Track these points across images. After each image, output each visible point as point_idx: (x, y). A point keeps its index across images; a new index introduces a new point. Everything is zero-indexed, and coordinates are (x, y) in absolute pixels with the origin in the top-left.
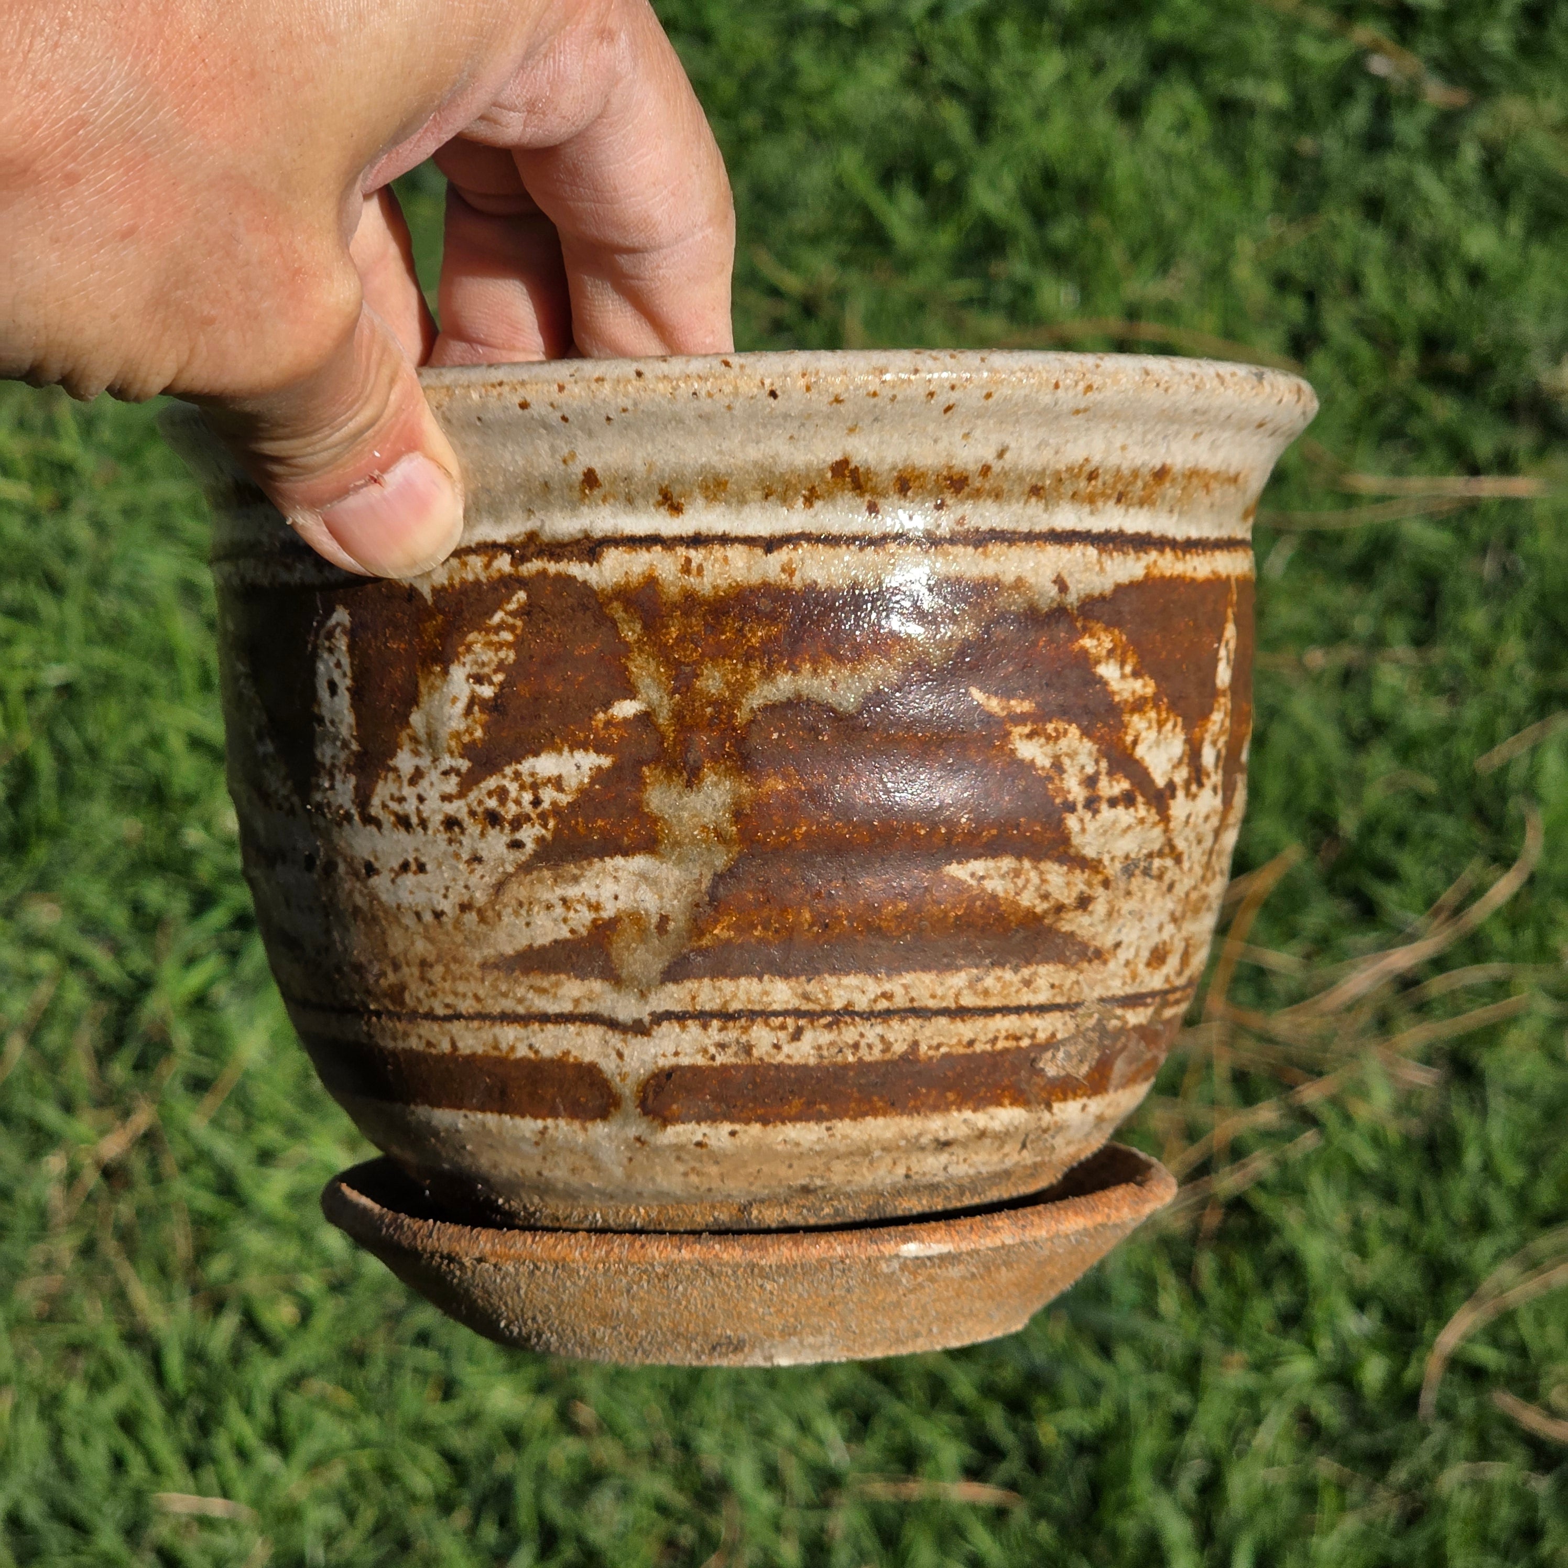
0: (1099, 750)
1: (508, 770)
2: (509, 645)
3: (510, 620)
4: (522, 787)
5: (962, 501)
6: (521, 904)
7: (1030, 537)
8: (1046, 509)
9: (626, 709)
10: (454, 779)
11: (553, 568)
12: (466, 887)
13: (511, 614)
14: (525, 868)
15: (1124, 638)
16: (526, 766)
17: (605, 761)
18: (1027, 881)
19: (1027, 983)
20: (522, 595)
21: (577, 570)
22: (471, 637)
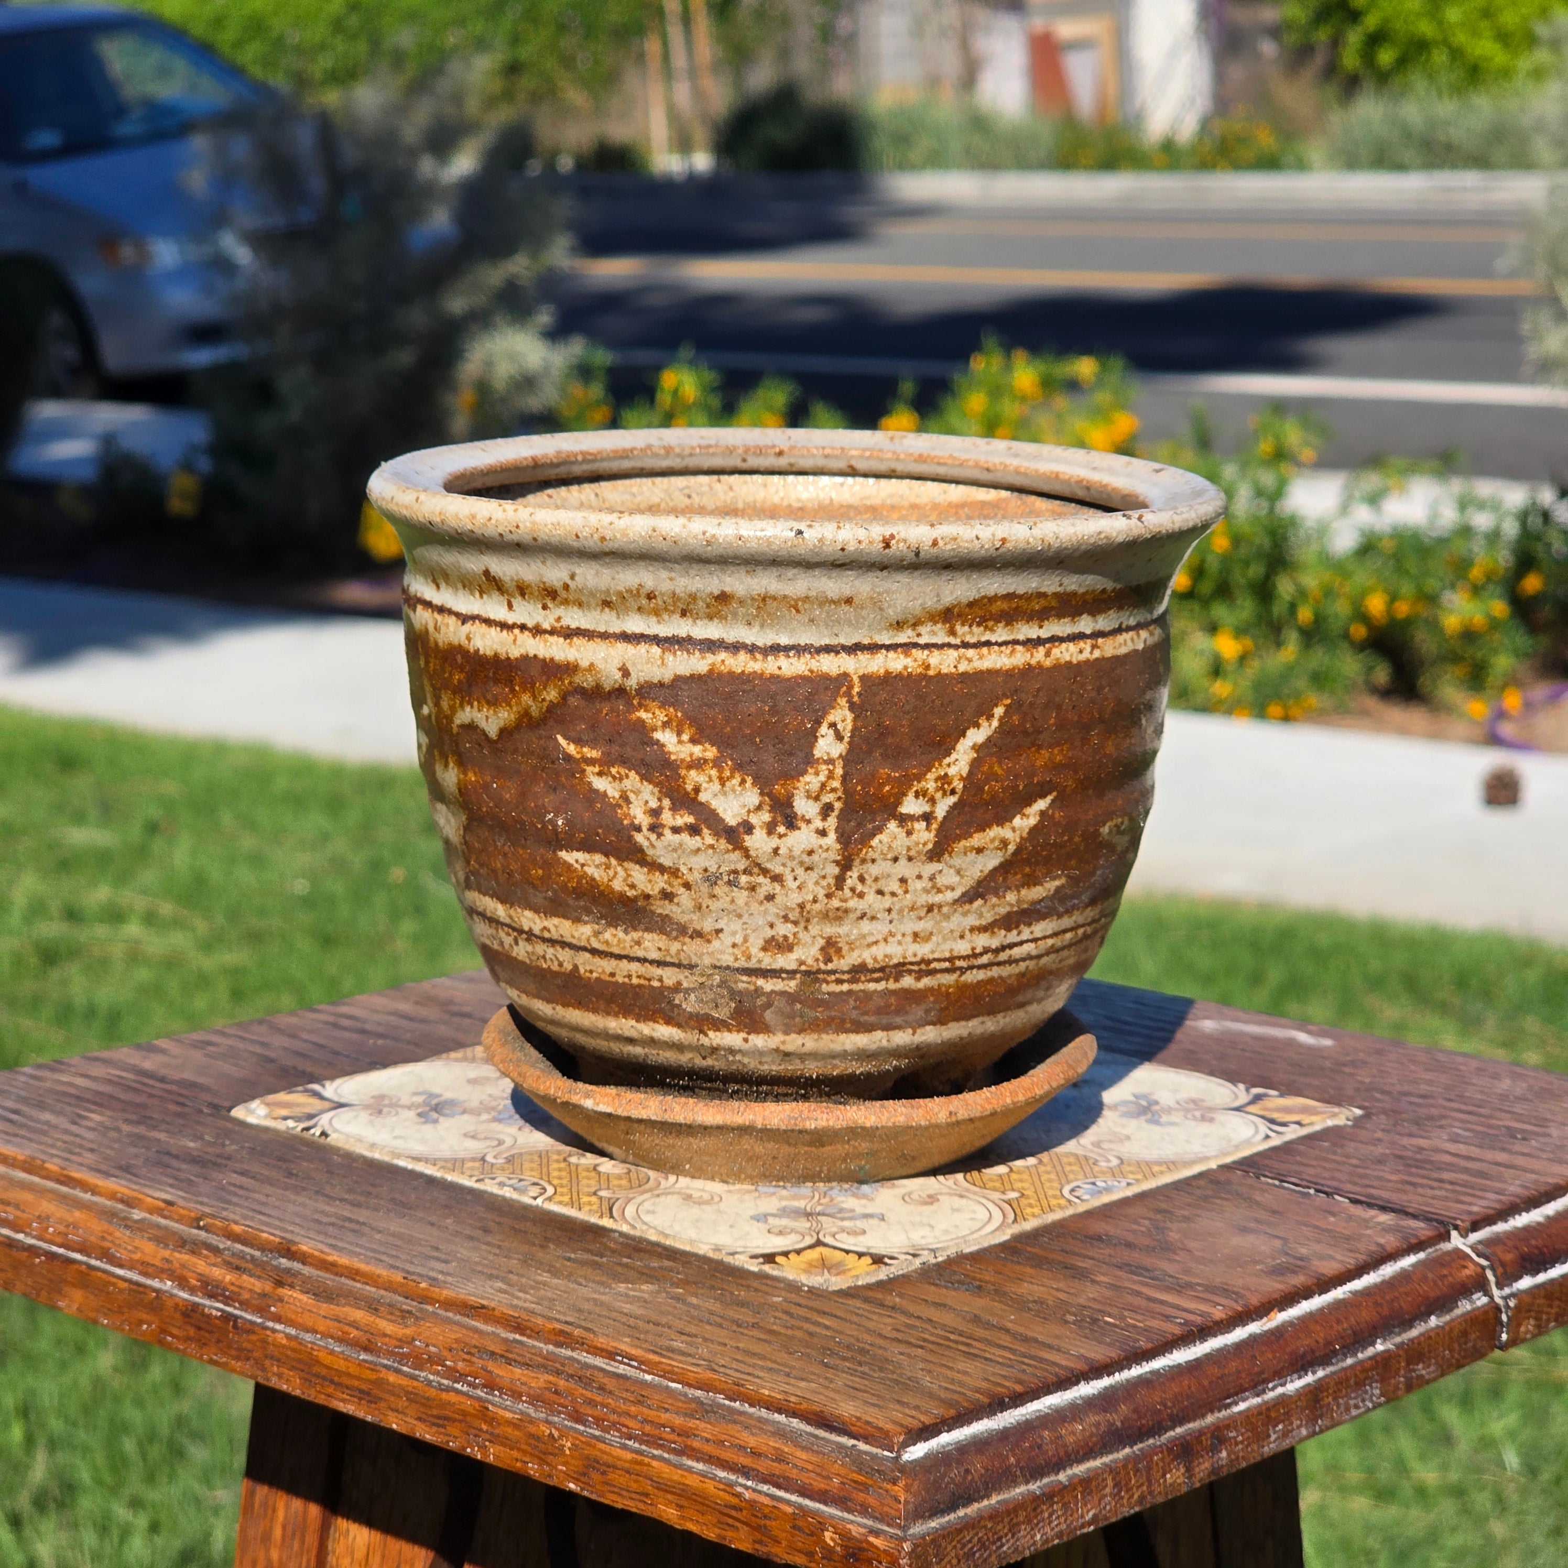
0: (660, 792)
5: (558, 606)
7: (605, 636)
8: (618, 618)
15: (679, 714)
18: (616, 873)
19: (638, 943)
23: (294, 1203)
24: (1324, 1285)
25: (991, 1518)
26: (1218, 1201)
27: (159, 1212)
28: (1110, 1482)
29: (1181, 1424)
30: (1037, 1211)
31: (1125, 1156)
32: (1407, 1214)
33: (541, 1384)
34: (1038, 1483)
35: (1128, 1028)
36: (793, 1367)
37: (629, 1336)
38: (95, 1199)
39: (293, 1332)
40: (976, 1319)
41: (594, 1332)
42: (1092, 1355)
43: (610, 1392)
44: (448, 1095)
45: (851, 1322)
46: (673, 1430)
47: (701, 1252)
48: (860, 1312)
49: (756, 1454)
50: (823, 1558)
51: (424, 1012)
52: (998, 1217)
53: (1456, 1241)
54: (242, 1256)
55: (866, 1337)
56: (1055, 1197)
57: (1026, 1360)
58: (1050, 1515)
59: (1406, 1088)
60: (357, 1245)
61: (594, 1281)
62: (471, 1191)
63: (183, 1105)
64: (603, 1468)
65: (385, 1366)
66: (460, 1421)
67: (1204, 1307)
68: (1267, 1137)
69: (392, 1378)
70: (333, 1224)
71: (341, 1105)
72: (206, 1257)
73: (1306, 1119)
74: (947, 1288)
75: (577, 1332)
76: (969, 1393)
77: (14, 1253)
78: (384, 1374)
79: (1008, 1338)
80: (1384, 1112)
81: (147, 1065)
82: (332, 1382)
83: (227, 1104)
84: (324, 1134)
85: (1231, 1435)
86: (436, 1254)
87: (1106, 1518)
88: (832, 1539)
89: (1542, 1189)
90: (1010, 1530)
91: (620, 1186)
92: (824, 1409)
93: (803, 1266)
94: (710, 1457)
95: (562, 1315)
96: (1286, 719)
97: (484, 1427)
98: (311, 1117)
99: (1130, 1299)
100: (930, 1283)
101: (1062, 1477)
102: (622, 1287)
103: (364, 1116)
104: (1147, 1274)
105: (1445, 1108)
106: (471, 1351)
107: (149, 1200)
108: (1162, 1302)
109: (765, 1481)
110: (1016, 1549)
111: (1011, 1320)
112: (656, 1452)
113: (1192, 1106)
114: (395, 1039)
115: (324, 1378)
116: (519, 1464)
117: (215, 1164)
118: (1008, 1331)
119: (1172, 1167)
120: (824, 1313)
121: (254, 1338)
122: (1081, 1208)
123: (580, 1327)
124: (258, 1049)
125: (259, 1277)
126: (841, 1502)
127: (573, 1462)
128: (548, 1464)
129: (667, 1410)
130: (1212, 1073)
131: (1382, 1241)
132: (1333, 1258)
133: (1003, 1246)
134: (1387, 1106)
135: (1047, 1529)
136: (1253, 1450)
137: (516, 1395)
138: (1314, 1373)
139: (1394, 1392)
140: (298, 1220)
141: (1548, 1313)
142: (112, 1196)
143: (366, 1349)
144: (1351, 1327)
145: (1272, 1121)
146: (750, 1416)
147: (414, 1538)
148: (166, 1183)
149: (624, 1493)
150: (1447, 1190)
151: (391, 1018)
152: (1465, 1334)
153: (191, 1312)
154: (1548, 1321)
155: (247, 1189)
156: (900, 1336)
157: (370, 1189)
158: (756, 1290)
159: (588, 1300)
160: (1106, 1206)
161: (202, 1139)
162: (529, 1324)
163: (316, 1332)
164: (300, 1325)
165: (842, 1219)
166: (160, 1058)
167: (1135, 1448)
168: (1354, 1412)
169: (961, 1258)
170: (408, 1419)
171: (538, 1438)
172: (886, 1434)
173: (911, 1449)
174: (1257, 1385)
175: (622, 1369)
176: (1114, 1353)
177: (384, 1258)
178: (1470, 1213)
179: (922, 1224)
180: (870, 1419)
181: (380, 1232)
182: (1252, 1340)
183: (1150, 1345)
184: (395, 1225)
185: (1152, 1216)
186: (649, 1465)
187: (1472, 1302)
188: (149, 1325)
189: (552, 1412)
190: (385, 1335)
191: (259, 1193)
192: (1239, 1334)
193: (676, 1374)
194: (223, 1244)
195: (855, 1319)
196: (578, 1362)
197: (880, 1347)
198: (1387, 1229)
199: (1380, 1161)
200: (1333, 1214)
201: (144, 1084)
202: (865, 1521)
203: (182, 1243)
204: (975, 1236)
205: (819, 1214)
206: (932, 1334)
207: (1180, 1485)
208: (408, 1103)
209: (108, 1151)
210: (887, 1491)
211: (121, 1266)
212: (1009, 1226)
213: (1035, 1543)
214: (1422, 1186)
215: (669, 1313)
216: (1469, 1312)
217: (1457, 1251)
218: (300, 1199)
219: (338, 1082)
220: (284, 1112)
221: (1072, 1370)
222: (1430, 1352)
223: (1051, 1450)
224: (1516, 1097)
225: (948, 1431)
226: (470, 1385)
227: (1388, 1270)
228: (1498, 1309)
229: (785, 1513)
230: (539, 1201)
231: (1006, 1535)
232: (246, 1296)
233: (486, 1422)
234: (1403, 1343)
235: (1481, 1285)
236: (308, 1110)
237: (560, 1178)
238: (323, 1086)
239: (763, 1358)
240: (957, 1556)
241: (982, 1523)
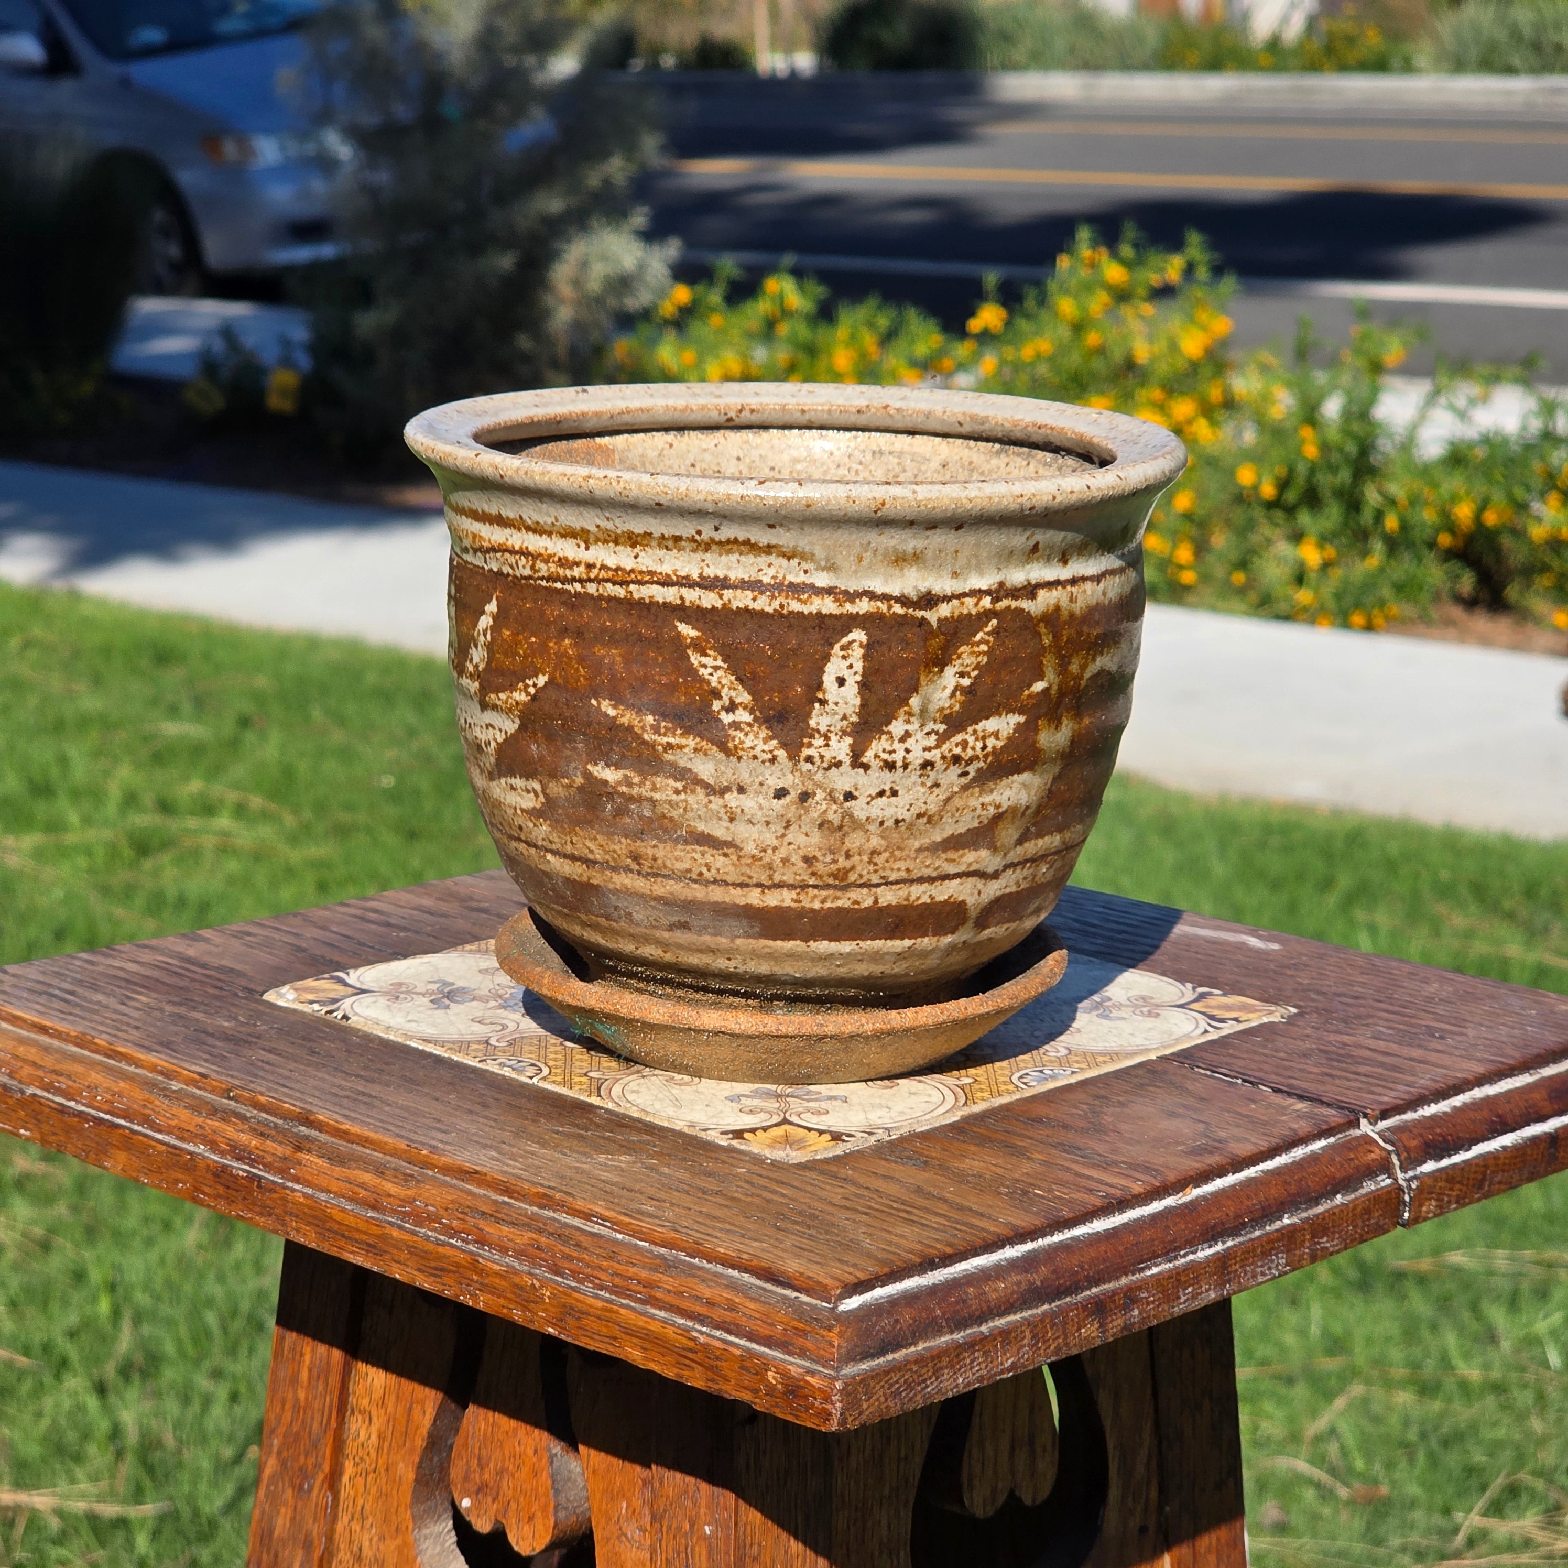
1: (970, 729)
2: (984, 653)
3: (987, 638)
4: (977, 739)
6: (958, 810)
9: (1039, 686)
10: (934, 737)
11: (1014, 604)
12: (925, 803)
13: (988, 634)
14: (965, 788)
16: (980, 727)
17: (1022, 719)
20: (994, 622)
21: (1025, 604)
22: (962, 649)
23: (315, 1077)
24: (1238, 1165)
25: (916, 1362)
26: (1152, 1089)
27: (193, 1083)
28: (1027, 1333)
29: (1097, 1285)
30: (986, 1095)
31: (1074, 1047)
32: (1322, 1102)
33: (525, 1240)
34: (962, 1334)
35: (1093, 930)
36: (749, 1229)
37: (604, 1200)
38: (138, 1071)
39: (310, 1191)
40: (919, 1190)
41: (573, 1196)
42: (1018, 1222)
43: (586, 1249)
44: (460, 984)
45: (806, 1192)
46: (639, 1283)
47: (677, 1128)
48: (816, 1182)
49: (711, 1304)
50: (766, 1395)
51: (444, 907)
52: (950, 1099)
53: (1365, 1127)
54: (266, 1124)
55: (818, 1205)
56: (1005, 1083)
57: (958, 1226)
58: (972, 1362)
59: (1342, 989)
60: (368, 1116)
61: (577, 1152)
62: (474, 1070)
63: (221, 989)
64: (577, 1315)
65: (390, 1223)
66: (454, 1272)
67: (1124, 1182)
68: (1206, 1032)
69: (395, 1233)
70: (348, 1097)
71: (363, 991)
72: (235, 1124)
73: (1243, 1016)
74: (896, 1162)
75: (558, 1196)
76: (903, 1254)
77: (66, 1118)
78: (388, 1230)
79: (945, 1207)
80: (1317, 1010)
81: (191, 952)
82: (343, 1236)
83: (259, 989)
84: (345, 1017)
85: (1143, 1295)
86: (438, 1125)
87: (1024, 1366)
88: (774, 1378)
89: (1450, 1083)
90: (934, 1374)
91: (609, 1068)
92: (772, 1265)
93: (768, 1141)
94: (671, 1306)
95: (546, 1181)
96: (1369, 628)
97: (475, 1277)
98: (334, 1001)
99: (1060, 1174)
100: (881, 1158)
101: (984, 1328)
102: (602, 1158)
103: (382, 1001)
104: (1078, 1153)
105: (1372, 1007)
106: (467, 1211)
107: (186, 1072)
108: (1089, 1178)
109: (718, 1327)
110: (940, 1391)
111: (950, 1191)
112: (624, 1301)
113: (1141, 1002)
114: (416, 932)
115: (336, 1233)
116: (505, 1311)
117: (246, 1042)
118: (945, 1201)
119: (1115, 1057)
120: (783, 1183)
121: (275, 1196)
122: (1028, 1093)
123: (561, 1191)
124: (291, 940)
125: (281, 1143)
126: (784, 1346)
127: (552, 1309)
128: (530, 1311)
129: (635, 1265)
130: (1164, 974)
131: (1295, 1126)
132: (1248, 1140)
133: (952, 1126)
134: (1320, 1005)
135: (969, 1374)
136: (1163, 1310)
137: (504, 1250)
138: (1224, 1243)
139: (1299, 1261)
140: (317, 1093)
141: (1448, 1196)
142: (153, 1068)
143: (374, 1208)
144: (1260, 1202)
145: (1212, 1018)
146: (707, 1271)
147: (424, 1381)
148: (201, 1058)
149: (596, 1337)
150: (1361, 1082)
151: (415, 912)
152: (1368, 1211)
153: (221, 1173)
154: (1449, 1202)
155: (273, 1065)
156: (848, 1204)
157: (384, 1067)
158: (723, 1162)
159: (570, 1168)
160: (1050, 1091)
161: (236, 1019)
162: (518, 1188)
163: (330, 1192)
164: (316, 1185)
165: (808, 1101)
166: (202, 946)
167: (1053, 1305)
168: (1260, 1279)
169: (914, 1136)
170: (409, 1270)
171: (522, 1288)
172: (825, 1287)
173: (847, 1301)
174: (1169, 1252)
175: (597, 1229)
176: (1038, 1222)
177: (391, 1128)
178: (1381, 1103)
179: (881, 1106)
180: (811, 1275)
181: (389, 1105)
182: (1168, 1212)
183: (1071, 1215)
184: (404, 1099)
185: (1090, 1101)
186: (617, 1312)
187: (1376, 1183)
188: (185, 1184)
189: (534, 1265)
190: (390, 1196)
191: (284, 1068)
192: (1156, 1206)
193: (644, 1233)
194: (250, 1112)
195: (809, 1188)
196: (559, 1222)
197: (829, 1214)
198: (1300, 1116)
199: (1305, 1055)
200: (1254, 1102)
201: (189, 970)
202: (803, 1362)
203: (214, 1111)
204: (927, 1117)
205: (788, 1096)
206: (877, 1203)
207: (1093, 1338)
208: (424, 991)
209: (151, 1029)
210: (823, 1337)
211: (160, 1131)
212: (959, 1109)
213: (957, 1386)
214: (1339, 1077)
215: (642, 1181)
216: (1373, 1191)
217: (1366, 1136)
218: (320, 1075)
219: (362, 970)
220: (311, 997)
221: (998, 1235)
222: (1333, 1227)
223: (974, 1304)
224: (1440, 1000)
225: (882, 1286)
226: (463, 1240)
227: (1299, 1153)
228: (1400, 1188)
229: (734, 1355)
230: (535, 1080)
231: (930, 1378)
232: (269, 1159)
233: (476, 1273)
234: (1308, 1218)
235: (1385, 1167)
236: (332, 995)
237: (555, 1060)
238: (348, 974)
239: (723, 1221)
240: (884, 1394)
241: (908, 1367)
